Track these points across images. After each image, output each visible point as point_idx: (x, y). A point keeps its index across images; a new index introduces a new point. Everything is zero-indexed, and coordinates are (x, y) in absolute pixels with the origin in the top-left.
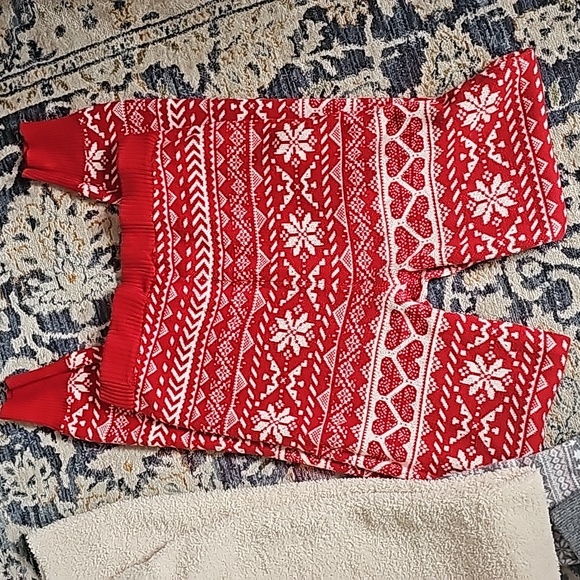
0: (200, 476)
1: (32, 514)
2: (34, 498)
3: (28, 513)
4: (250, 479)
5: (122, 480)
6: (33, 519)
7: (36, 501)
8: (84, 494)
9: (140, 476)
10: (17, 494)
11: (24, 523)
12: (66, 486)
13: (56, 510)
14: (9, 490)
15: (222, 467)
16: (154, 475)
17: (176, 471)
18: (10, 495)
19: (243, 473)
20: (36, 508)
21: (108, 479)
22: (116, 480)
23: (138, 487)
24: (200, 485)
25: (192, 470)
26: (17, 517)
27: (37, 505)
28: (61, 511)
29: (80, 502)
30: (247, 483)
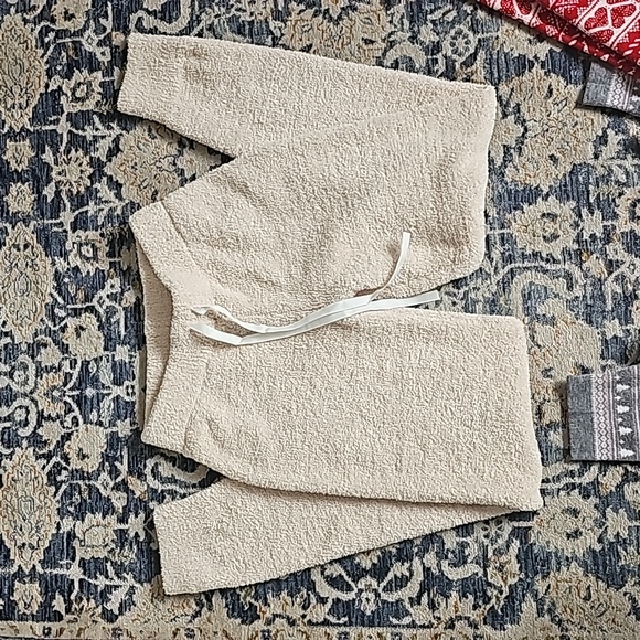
0: (393, 15)
1: (247, 27)
2: (252, 14)
3: (244, 26)
4: (433, 22)
5: (327, 10)
6: (247, 32)
7: (253, 18)
8: (294, 17)
9: (343, 9)
10: (238, 10)
11: (239, 33)
12: (280, 9)
13: (268, 26)
14: (232, 6)
15: (412, 10)
16: (356, 9)
17: (373, 8)
18: (233, 10)
19: (429, 17)
20: (251, 23)
21: (316, 8)
22: (323, 9)
23: (340, 17)
24: (391, 22)
25: (387, 9)
26: (235, 27)
27: (253, 21)
28: (272, 28)
29: (289, 23)
30: (431, 25)
